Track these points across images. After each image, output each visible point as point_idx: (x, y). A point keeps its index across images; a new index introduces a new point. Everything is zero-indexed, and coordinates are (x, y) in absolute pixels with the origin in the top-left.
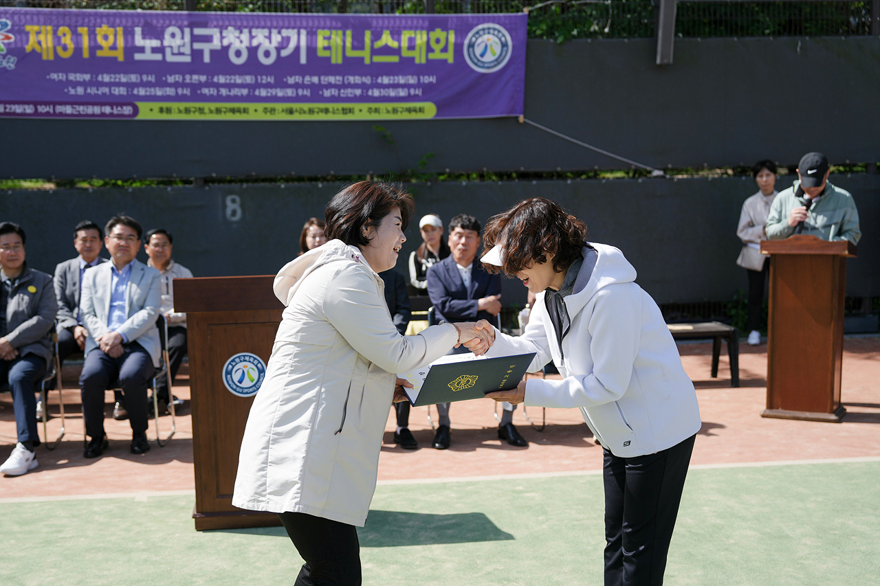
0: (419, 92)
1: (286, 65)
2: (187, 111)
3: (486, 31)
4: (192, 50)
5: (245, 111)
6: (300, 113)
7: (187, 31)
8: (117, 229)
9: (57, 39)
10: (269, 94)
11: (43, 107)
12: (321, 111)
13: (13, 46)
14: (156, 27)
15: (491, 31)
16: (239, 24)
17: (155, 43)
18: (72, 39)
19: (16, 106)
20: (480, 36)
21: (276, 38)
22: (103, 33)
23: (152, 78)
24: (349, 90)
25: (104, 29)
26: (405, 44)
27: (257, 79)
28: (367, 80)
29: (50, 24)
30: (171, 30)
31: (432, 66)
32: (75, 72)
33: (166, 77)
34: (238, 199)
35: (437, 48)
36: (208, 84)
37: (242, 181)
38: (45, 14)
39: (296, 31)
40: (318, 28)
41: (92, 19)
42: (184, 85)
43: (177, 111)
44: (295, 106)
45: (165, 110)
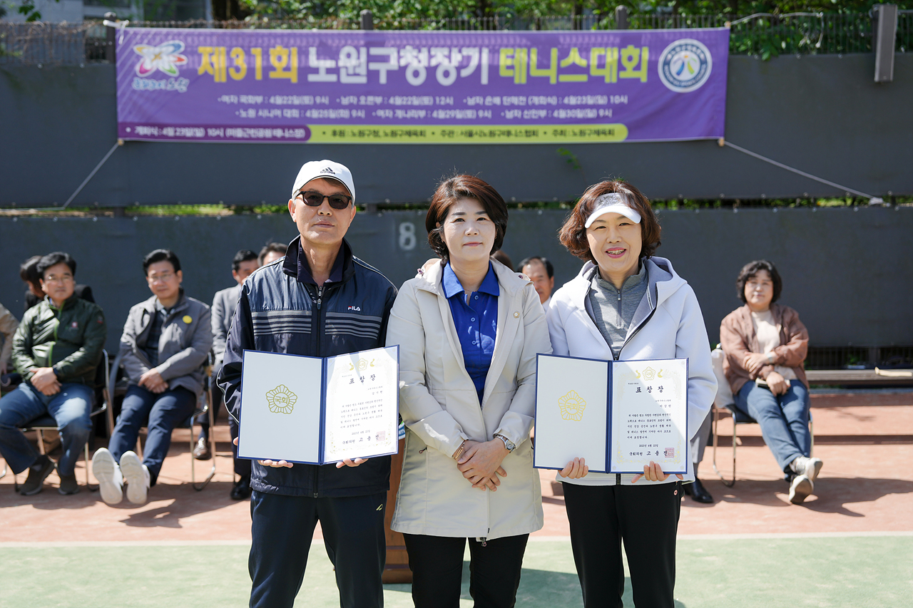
0: (609, 113)
1: (466, 86)
2: (361, 134)
3: (684, 48)
4: (368, 70)
5: (422, 134)
6: (480, 136)
7: (363, 50)
9: (230, 60)
10: (448, 116)
11: (214, 130)
12: (503, 133)
13: (185, 68)
14: (331, 47)
15: (689, 48)
16: (417, 42)
17: (330, 64)
18: (245, 61)
19: (187, 130)
20: (676, 53)
21: (457, 58)
22: (277, 54)
23: (325, 100)
24: (533, 112)
25: (277, 51)
26: (594, 61)
27: (435, 101)
28: (553, 100)
29: (223, 45)
30: (346, 49)
31: (623, 86)
32: (247, 94)
33: (340, 98)
34: (412, 226)
35: (629, 66)
36: (384, 106)
37: (416, 208)
38: (219, 35)
39: (477, 50)
40: (501, 46)
41: (266, 39)
42: (358, 107)
43: (350, 134)
44: (475, 128)
45: (338, 133)
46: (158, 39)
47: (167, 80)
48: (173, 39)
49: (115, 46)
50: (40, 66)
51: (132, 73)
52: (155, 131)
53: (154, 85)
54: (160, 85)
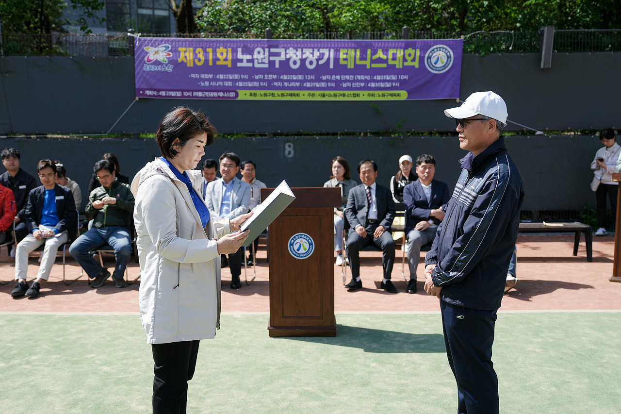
0: (398, 84)
1: (322, 69)
2: (265, 95)
3: (439, 49)
4: (269, 61)
5: (298, 95)
6: (329, 96)
7: (267, 50)
8: (225, 160)
9: (195, 55)
10: (312, 86)
11: (187, 92)
12: (341, 95)
13: (171, 59)
14: (250, 48)
15: (442, 49)
16: (296, 46)
17: (249, 57)
18: (203, 55)
19: (172, 92)
20: (435, 52)
21: (317, 54)
22: (220, 51)
23: (246, 77)
24: (358, 84)
25: (221, 49)
26: (390, 57)
27: (305, 77)
28: (368, 78)
29: (192, 47)
30: (258, 49)
31: (406, 70)
32: (205, 74)
33: (254, 76)
34: (292, 145)
35: (409, 59)
36: (277, 80)
37: (294, 135)
38: (189, 41)
39: (328, 49)
40: (340, 48)
41: (215, 44)
42: (264, 80)
43: (259, 95)
44: (326, 92)
45: (253, 94)
46: (157, 43)
47: (162, 65)
48: (165, 43)
49: (134, 47)
50: (94, 58)
51: (143, 62)
52: (155, 93)
53: (155, 68)
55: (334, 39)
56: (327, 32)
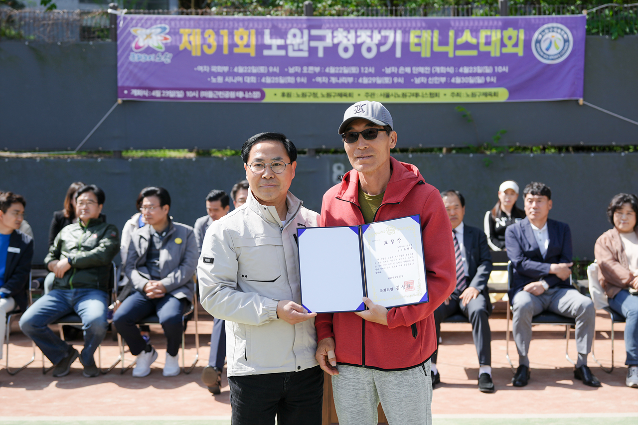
1: (384, 59)
2: (304, 95)
3: (551, 30)
4: (309, 47)
5: (351, 95)
6: (395, 97)
7: (306, 32)
9: (204, 39)
10: (370, 82)
11: (191, 92)
12: (413, 95)
13: (169, 45)
14: (281, 29)
15: (555, 30)
16: (347, 25)
17: (280, 42)
18: (215, 40)
19: (170, 92)
20: (546, 34)
21: (377, 37)
22: (239, 34)
23: (276, 70)
24: (436, 79)
25: (240, 32)
26: (482, 40)
27: (360, 70)
28: (451, 70)
29: (199, 28)
30: (293, 31)
31: (505, 59)
32: (217, 65)
33: (288, 68)
34: (343, 166)
35: (509, 43)
36: (321, 74)
38: (194, 20)
39: (393, 31)
40: (410, 28)
41: (231, 23)
42: (302, 75)
43: (295, 95)
44: (391, 91)
45: (286, 94)
46: (149, 23)
47: (156, 54)
48: (161, 23)
49: (116, 29)
50: (59, 43)
51: (129, 49)
52: (146, 93)
53: (146, 57)
54: (150, 58)
55: (401, 15)
56: (392, 5)
